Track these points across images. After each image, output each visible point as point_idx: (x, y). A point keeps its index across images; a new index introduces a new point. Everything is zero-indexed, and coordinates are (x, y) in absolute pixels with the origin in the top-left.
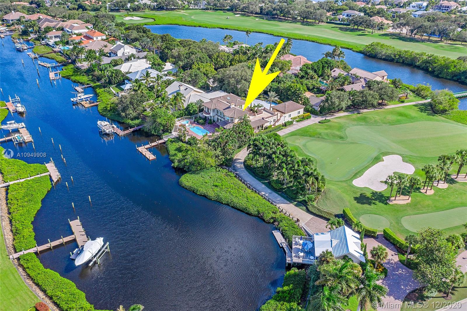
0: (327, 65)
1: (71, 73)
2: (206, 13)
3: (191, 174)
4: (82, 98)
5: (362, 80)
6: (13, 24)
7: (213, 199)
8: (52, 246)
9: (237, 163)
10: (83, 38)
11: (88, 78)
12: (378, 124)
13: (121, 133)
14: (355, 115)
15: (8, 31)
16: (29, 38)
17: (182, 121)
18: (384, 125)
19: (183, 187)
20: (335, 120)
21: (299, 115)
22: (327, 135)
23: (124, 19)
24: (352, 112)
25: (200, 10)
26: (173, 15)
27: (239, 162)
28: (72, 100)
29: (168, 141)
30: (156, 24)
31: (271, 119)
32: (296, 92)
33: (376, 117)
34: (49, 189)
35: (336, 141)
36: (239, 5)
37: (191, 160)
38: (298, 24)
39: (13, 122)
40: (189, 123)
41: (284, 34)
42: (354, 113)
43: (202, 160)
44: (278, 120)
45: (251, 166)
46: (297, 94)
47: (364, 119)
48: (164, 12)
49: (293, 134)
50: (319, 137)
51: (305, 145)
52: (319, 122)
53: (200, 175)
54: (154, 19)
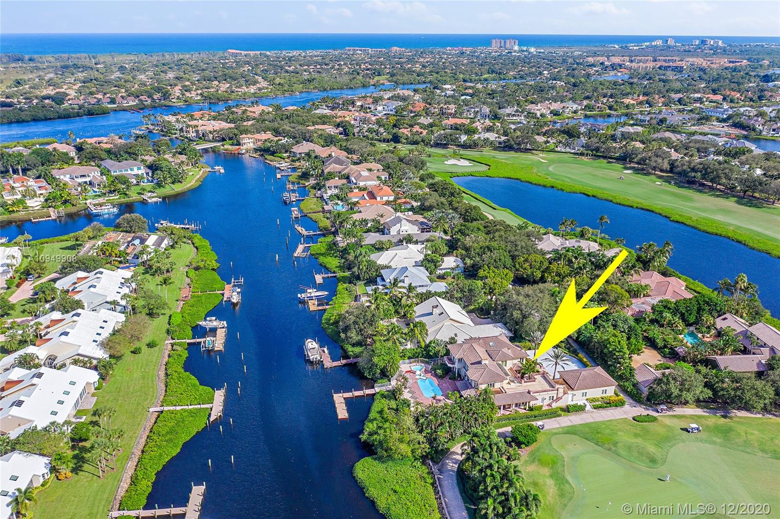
0: (707, 308)
1: (323, 251)
2: (578, 162)
3: (375, 459)
4: (312, 295)
5: (766, 351)
6: (299, 159)
7: (380, 512)
8: (157, 514)
9: (452, 459)
10: (365, 195)
11: (339, 262)
12: (748, 450)
13: (328, 363)
14: (715, 420)
15: (290, 168)
16: (307, 184)
17: (415, 364)
18: (761, 454)
19: (354, 477)
20: (668, 422)
21: (604, 395)
22: (629, 448)
23: (445, 162)
24: (714, 411)
25: (572, 155)
26: (522, 161)
27: (455, 459)
28: (299, 295)
29: (378, 393)
30: (487, 176)
31: (546, 395)
32: (615, 354)
33: (752, 434)
34: (200, 430)
35: (637, 466)
36: (636, 154)
37: (381, 438)
38: (730, 201)
39: (214, 318)
40: (424, 369)
41: (691, 218)
42: (715, 414)
43: (391, 444)
44: (558, 399)
45: (466, 473)
46: (615, 357)
47: (726, 432)
48: (512, 154)
49: (571, 431)
50: (609, 450)
51: (574, 459)
52: (634, 419)
53: (384, 465)
54: (488, 165)
